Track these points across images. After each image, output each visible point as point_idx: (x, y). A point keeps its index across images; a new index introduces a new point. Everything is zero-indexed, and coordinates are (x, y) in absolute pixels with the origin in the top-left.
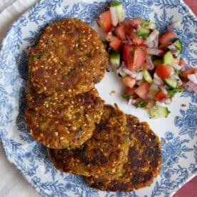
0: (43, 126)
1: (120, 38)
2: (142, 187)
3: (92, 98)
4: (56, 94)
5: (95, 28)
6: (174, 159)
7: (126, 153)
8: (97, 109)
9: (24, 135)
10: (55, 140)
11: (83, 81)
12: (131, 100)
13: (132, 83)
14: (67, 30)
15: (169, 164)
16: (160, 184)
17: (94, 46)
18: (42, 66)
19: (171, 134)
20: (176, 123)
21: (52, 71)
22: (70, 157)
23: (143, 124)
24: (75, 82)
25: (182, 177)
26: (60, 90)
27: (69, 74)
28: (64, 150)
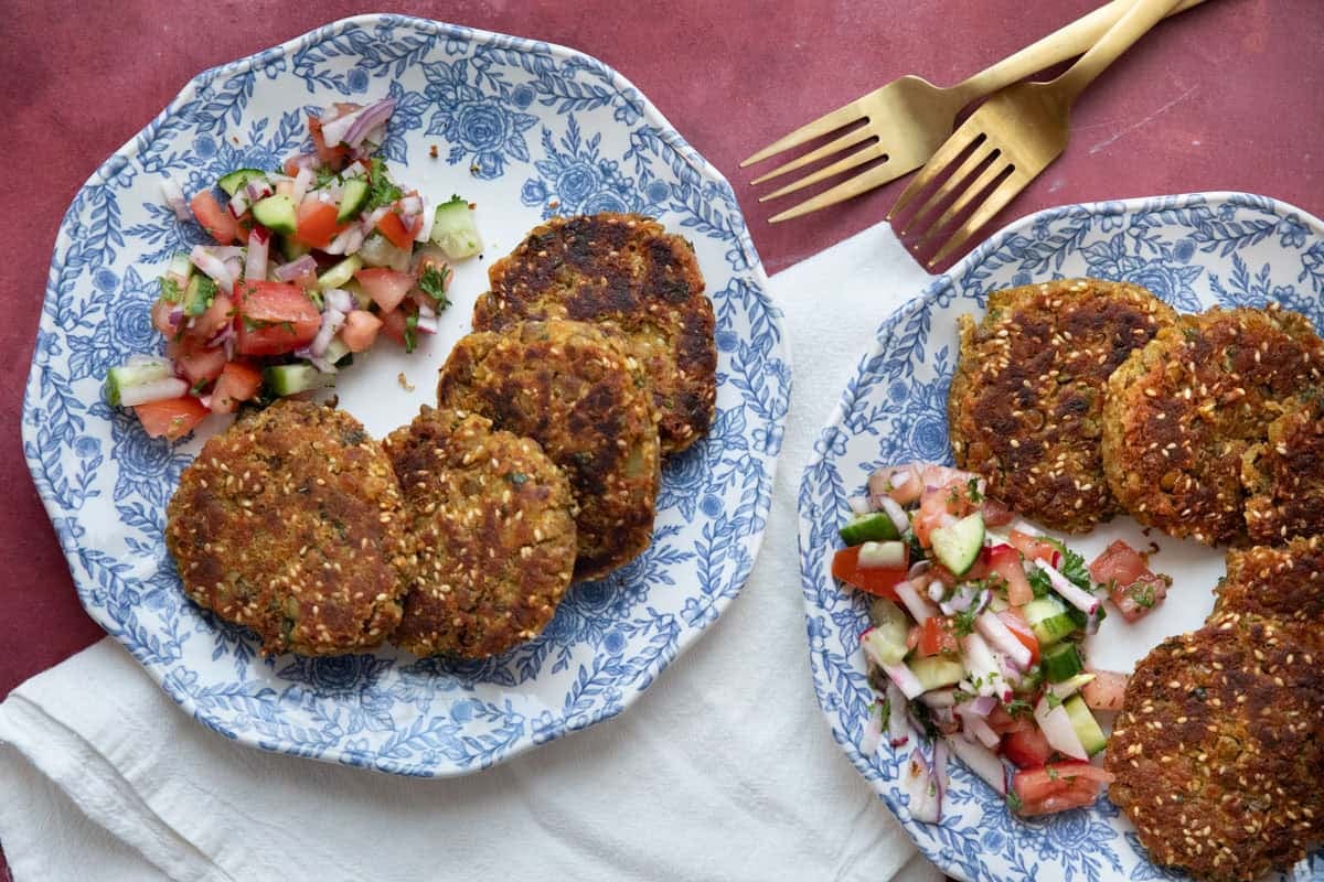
0: (508, 596)
1: (220, 371)
2: (694, 271)
3: (414, 445)
4: (399, 561)
5: (194, 449)
6: (607, 172)
7: (576, 326)
8: (448, 428)
9: (552, 659)
10: (545, 555)
11: (354, 477)
12: (422, 323)
13: (364, 323)
14: (202, 537)
15: (623, 190)
16: (688, 215)
17: (247, 448)
18: (316, 609)
19: (528, 189)
20: (492, 174)
21: (330, 577)
22: (604, 508)
23: (495, 283)
24: (360, 503)
25: (660, 146)
26: (386, 550)
27: (336, 524)
28: (582, 526)
